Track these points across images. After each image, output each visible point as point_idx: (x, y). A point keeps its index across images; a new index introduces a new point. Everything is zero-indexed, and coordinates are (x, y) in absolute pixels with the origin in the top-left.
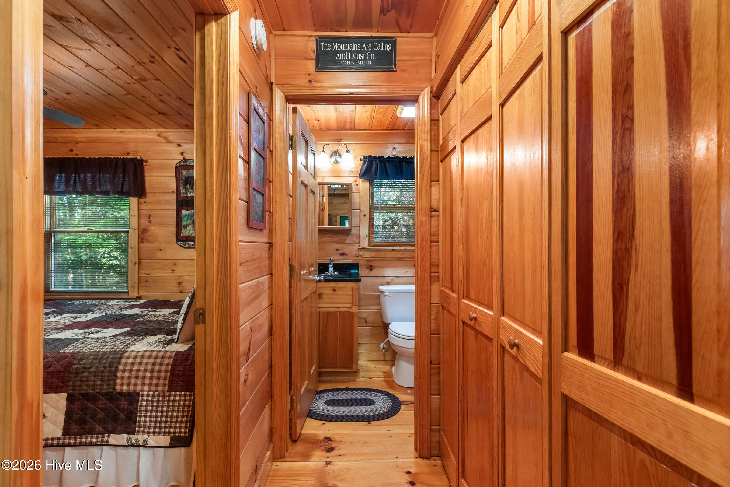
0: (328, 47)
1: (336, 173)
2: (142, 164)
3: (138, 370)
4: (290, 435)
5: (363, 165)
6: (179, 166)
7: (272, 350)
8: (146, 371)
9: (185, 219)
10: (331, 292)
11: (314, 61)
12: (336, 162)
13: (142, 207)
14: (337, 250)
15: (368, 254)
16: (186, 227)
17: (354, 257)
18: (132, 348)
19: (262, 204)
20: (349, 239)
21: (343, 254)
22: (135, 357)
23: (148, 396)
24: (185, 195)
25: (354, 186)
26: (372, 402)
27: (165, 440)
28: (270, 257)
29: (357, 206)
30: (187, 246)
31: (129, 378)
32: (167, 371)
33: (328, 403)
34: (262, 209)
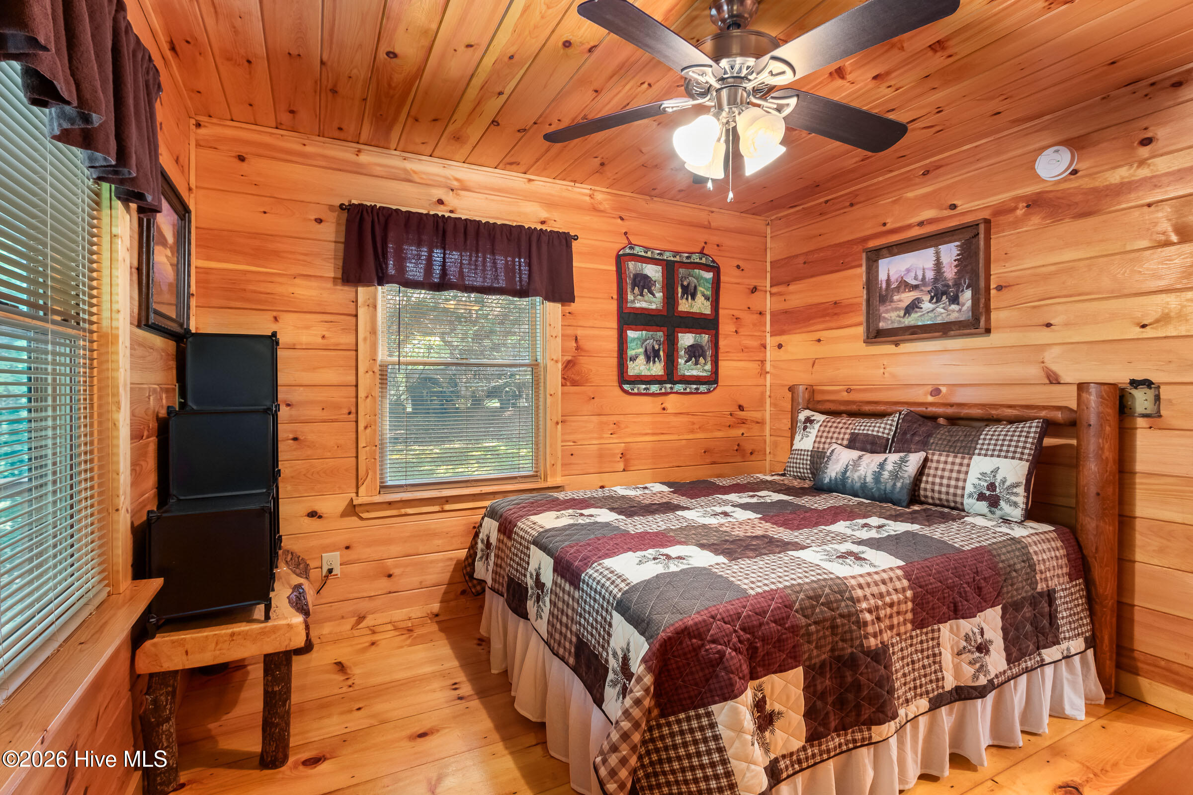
6: (622, 255)
9: (633, 345)
16: (633, 359)
24: (635, 306)
30: (636, 391)
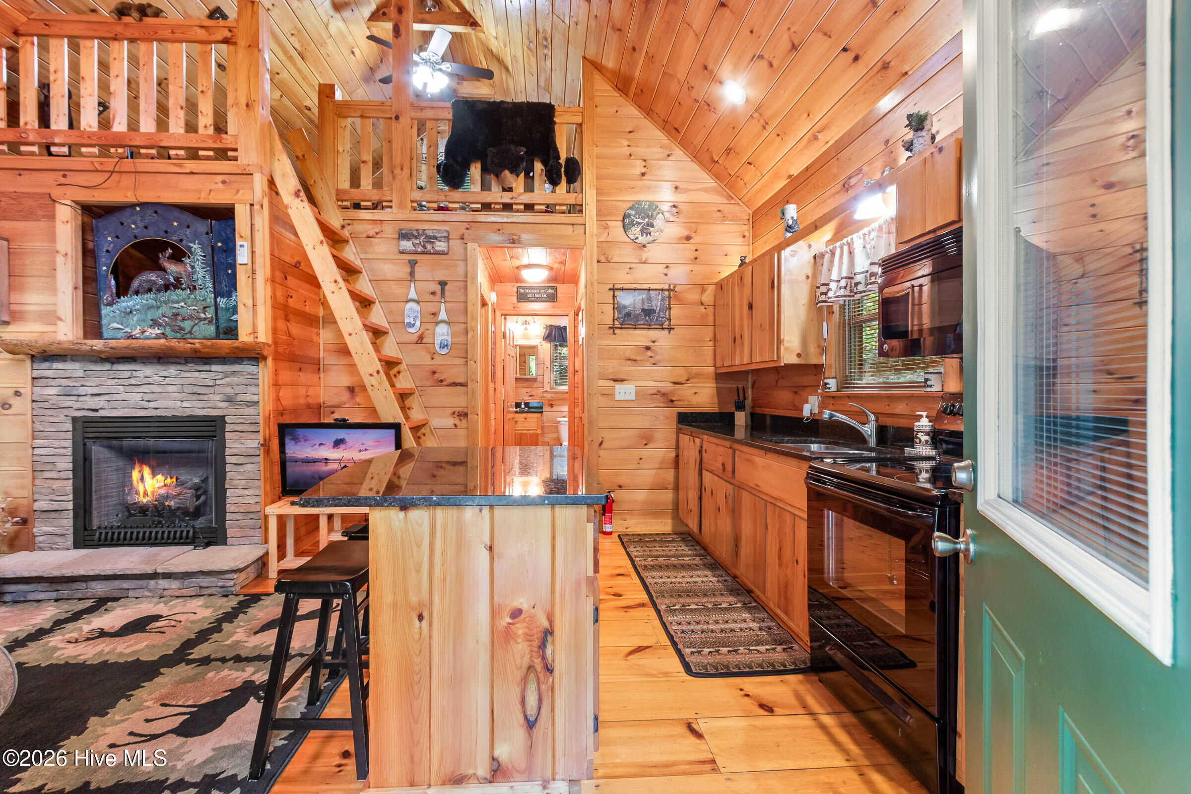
0: (523, 291)
1: (526, 337)
5: (546, 332)
10: (523, 420)
12: (526, 329)
14: (528, 393)
15: (549, 396)
20: (536, 385)
21: (532, 396)
25: (539, 347)
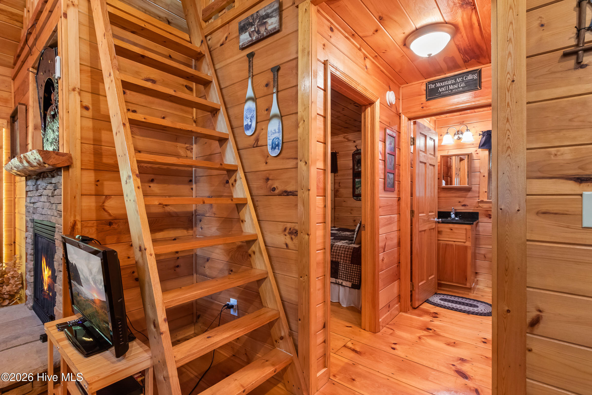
0: (433, 86)
1: (459, 146)
2: (336, 154)
3: (339, 253)
4: (411, 305)
5: (482, 138)
6: (355, 154)
7: (400, 254)
8: (342, 253)
9: (357, 184)
10: (449, 230)
11: (425, 96)
12: (459, 139)
13: (336, 178)
14: (460, 202)
15: (486, 206)
16: (357, 188)
17: (474, 207)
18: (336, 244)
19: (393, 178)
20: (470, 194)
21: (464, 205)
22: (338, 247)
23: (343, 264)
24: (358, 170)
25: (474, 155)
26: (477, 307)
27: (349, 284)
28: (399, 205)
29: (478, 170)
30: (358, 199)
31: (336, 255)
32: (350, 255)
33: (441, 299)
34: (393, 181)
